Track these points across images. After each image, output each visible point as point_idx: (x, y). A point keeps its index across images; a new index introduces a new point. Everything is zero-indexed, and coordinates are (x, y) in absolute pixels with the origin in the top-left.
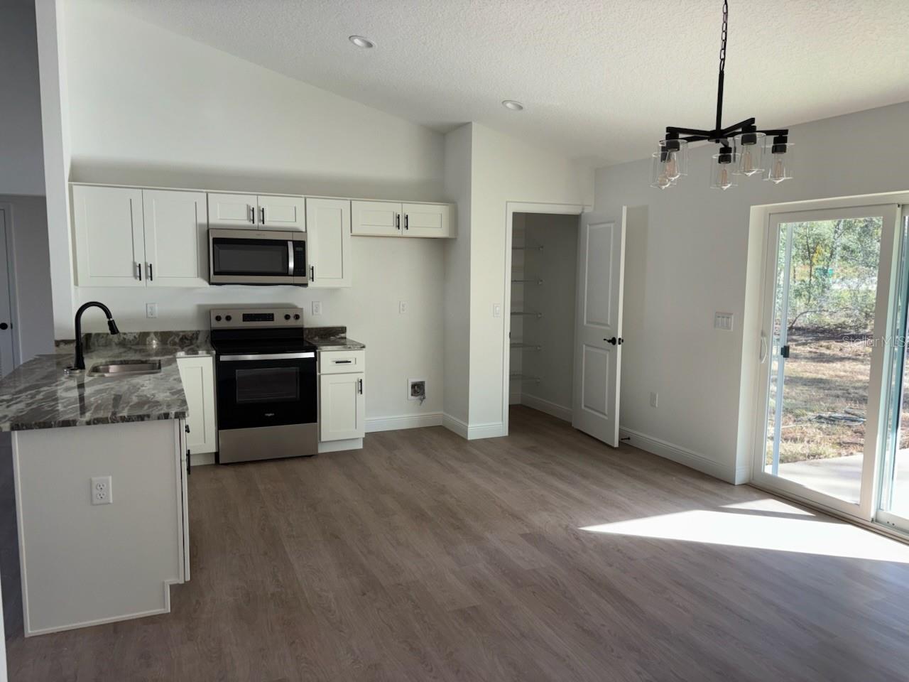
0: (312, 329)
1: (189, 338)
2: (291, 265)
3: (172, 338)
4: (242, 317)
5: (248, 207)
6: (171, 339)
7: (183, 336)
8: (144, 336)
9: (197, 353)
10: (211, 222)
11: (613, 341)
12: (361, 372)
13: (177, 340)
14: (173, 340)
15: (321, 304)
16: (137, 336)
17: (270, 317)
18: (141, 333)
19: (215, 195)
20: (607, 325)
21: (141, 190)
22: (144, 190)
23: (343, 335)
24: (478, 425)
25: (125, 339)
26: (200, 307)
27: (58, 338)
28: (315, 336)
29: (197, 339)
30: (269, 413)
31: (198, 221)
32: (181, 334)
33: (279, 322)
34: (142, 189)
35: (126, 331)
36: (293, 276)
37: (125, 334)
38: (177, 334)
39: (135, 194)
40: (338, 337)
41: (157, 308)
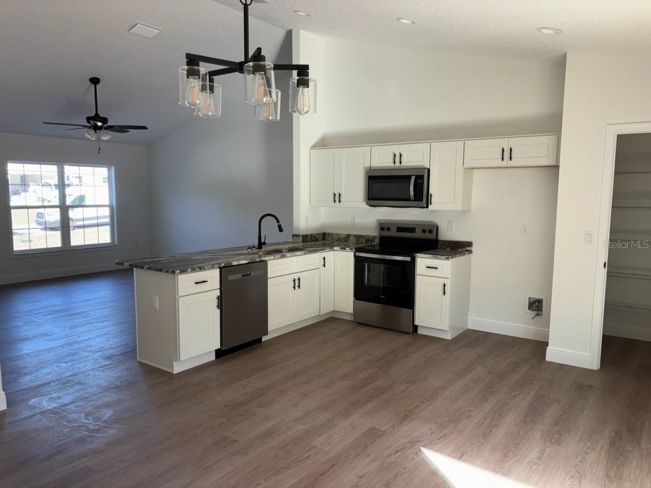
0: (445, 241)
2: (412, 193)
3: (362, 239)
4: (396, 229)
5: (393, 152)
7: (368, 238)
8: (349, 236)
9: (345, 249)
10: (372, 165)
12: (448, 278)
13: (364, 241)
15: (454, 223)
16: (345, 236)
17: (412, 230)
18: (347, 235)
19: (376, 147)
24: (557, 349)
25: (340, 237)
27: (294, 234)
28: (447, 248)
29: (374, 241)
30: (382, 295)
31: (365, 165)
32: (367, 237)
33: (418, 234)
34: (339, 148)
35: (341, 233)
36: (415, 201)
37: (340, 234)
38: (364, 237)
40: (465, 249)
41: (356, 220)
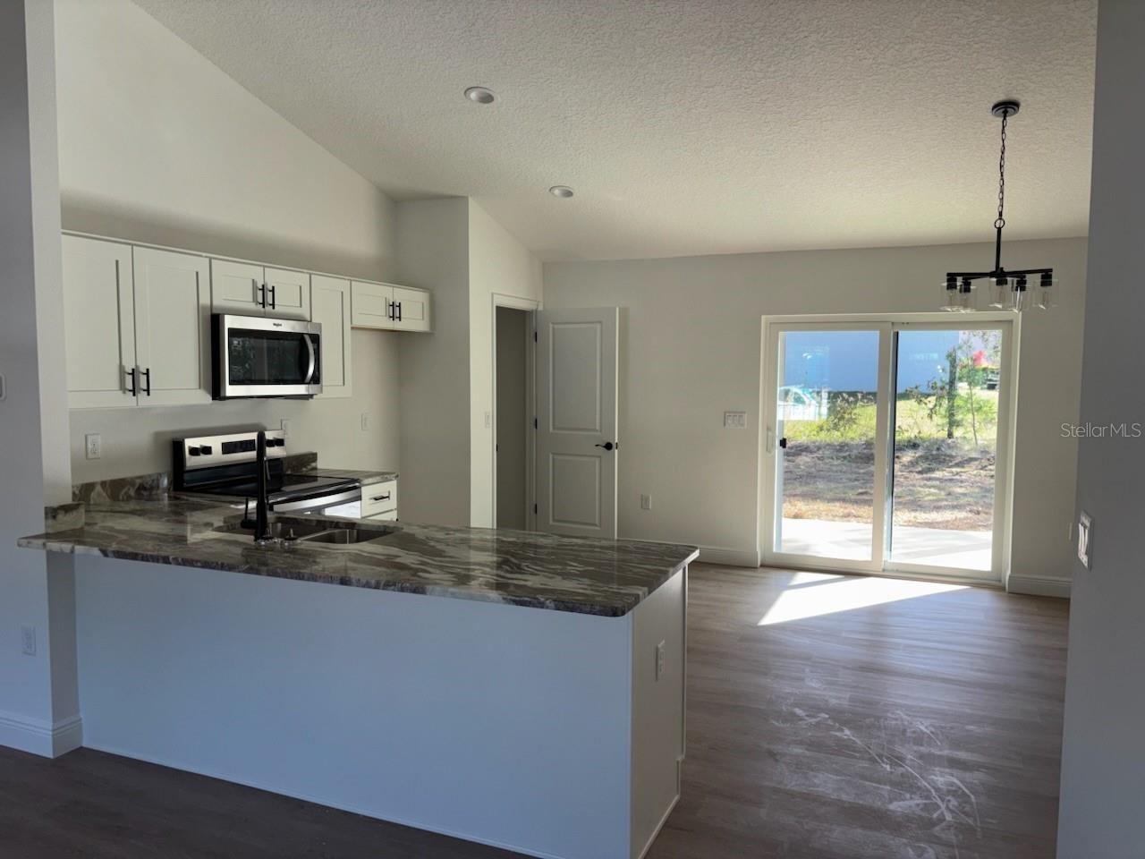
1: (148, 486)
3: (126, 489)
4: (220, 448)
6: (124, 491)
10: (215, 303)
11: (609, 446)
12: (394, 509)
13: (132, 492)
14: (126, 493)
15: (290, 422)
16: (77, 492)
17: (249, 445)
18: (82, 485)
19: (221, 262)
20: (595, 430)
21: (130, 247)
22: (134, 247)
23: (313, 464)
26: (157, 435)
28: (288, 470)
31: (201, 302)
32: (138, 481)
34: (133, 245)
36: (309, 383)
38: (131, 482)
39: (121, 251)
40: (310, 467)
41: (99, 440)
